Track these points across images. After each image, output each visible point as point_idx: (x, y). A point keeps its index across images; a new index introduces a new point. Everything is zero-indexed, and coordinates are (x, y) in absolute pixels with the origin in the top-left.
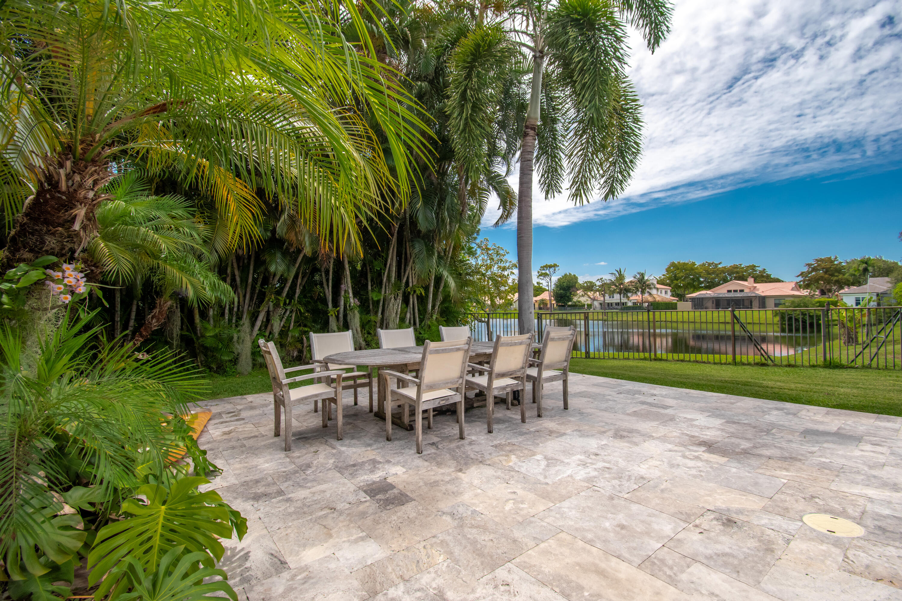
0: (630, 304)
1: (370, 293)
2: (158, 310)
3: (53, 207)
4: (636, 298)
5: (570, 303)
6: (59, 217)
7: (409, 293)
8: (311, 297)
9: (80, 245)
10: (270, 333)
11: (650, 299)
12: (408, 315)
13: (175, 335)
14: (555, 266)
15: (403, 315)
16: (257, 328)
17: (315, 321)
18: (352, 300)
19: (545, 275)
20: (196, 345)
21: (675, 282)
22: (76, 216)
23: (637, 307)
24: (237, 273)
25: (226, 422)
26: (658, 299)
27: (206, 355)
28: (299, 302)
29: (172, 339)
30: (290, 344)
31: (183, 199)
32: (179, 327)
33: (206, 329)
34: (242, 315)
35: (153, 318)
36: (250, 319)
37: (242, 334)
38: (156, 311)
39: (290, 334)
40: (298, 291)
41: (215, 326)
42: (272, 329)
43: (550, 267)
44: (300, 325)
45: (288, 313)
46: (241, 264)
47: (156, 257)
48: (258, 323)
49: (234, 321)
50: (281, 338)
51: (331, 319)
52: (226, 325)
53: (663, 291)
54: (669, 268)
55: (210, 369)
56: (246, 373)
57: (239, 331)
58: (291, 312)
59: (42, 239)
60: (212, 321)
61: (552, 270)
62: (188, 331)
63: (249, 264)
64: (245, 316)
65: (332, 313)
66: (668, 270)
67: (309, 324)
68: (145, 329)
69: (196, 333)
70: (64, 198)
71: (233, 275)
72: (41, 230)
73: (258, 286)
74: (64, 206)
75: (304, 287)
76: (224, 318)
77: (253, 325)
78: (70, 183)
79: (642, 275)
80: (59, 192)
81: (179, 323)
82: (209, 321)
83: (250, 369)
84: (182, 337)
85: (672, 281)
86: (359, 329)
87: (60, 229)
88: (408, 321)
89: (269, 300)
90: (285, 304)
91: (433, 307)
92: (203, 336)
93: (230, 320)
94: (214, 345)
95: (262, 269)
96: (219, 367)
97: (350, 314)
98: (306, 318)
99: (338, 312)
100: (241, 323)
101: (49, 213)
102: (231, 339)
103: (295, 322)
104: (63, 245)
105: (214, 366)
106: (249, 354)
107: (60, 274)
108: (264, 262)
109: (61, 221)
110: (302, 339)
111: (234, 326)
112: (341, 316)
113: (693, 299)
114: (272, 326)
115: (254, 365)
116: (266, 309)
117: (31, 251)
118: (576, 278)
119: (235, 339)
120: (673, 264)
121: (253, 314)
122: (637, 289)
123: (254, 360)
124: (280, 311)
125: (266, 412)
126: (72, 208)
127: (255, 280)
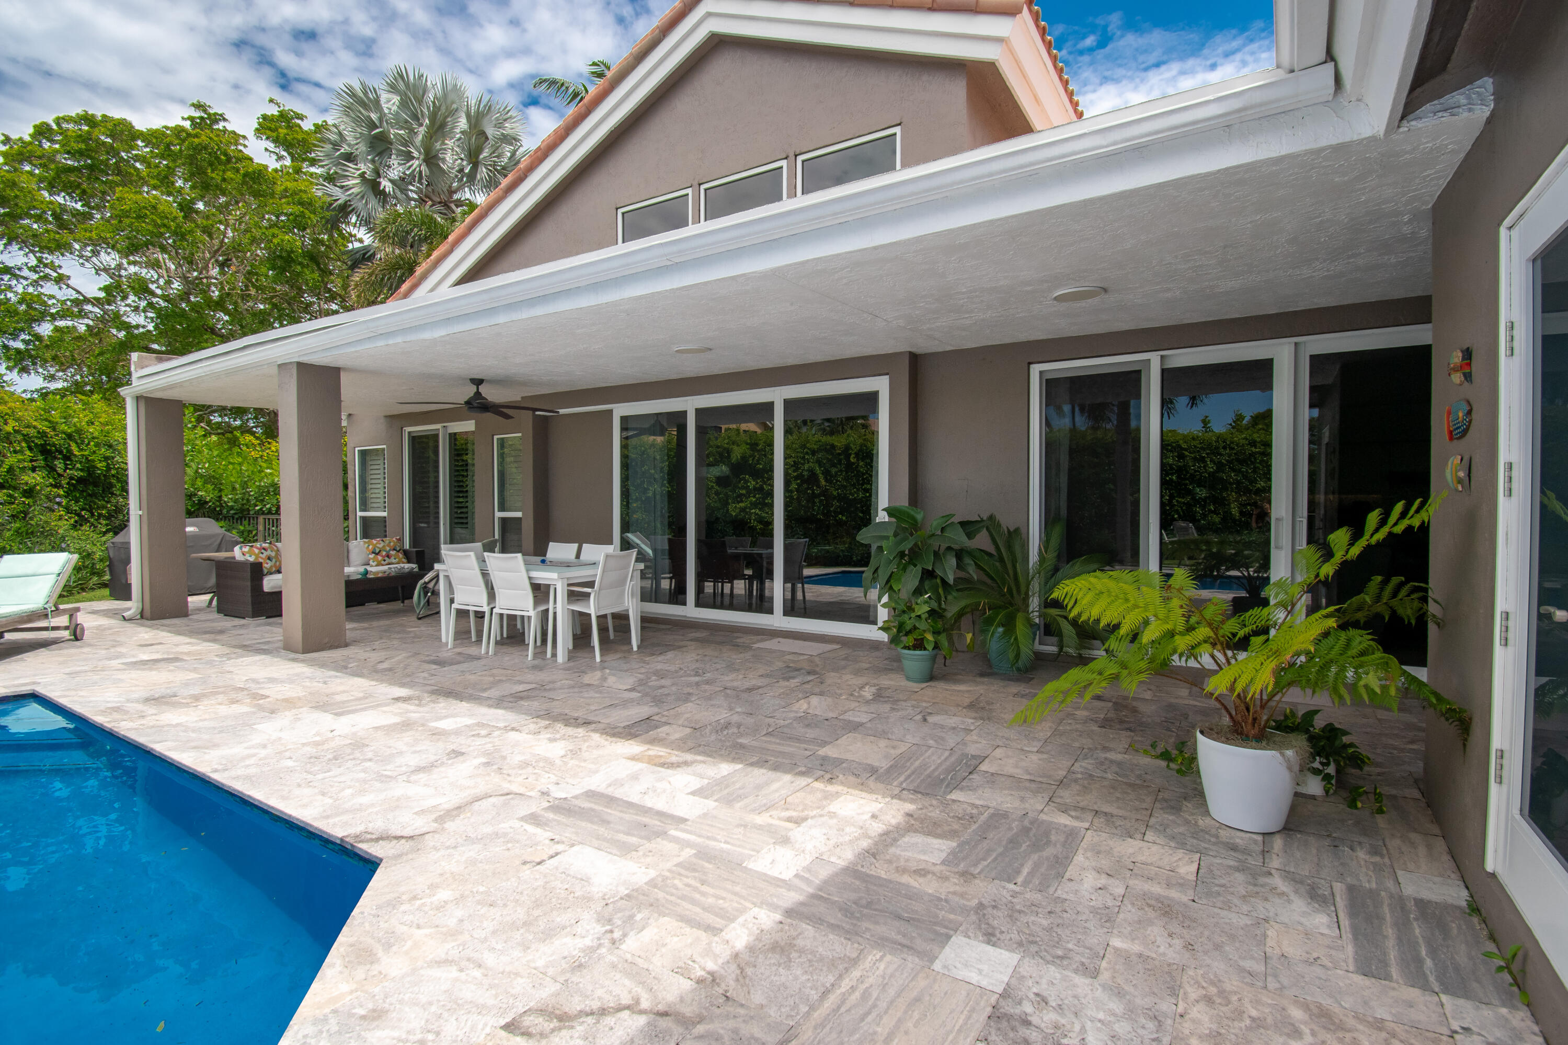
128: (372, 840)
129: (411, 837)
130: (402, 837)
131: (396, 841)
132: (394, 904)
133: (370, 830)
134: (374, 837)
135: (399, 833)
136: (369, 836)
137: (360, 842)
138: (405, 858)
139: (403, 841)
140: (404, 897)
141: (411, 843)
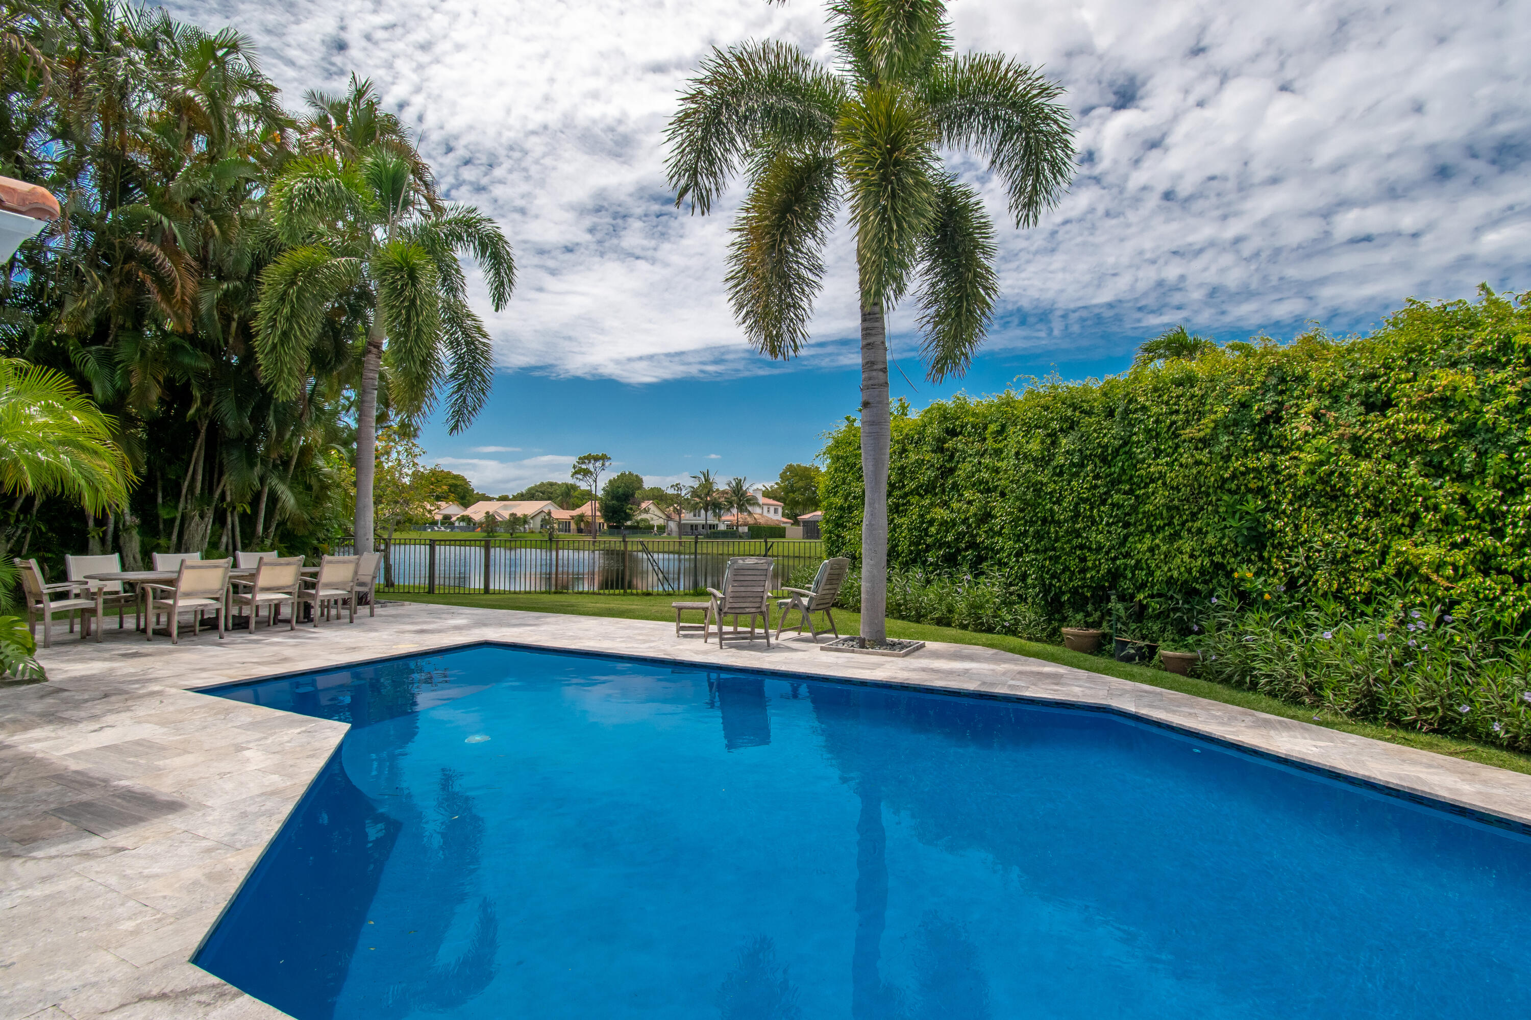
0: (722, 527)
1: (160, 507)
4: (731, 517)
5: (629, 523)
7: (225, 510)
11: (750, 521)
12: (224, 539)
14: (604, 458)
15: (214, 539)
18: (128, 518)
19: (587, 473)
21: (791, 495)
23: (731, 533)
26: (762, 521)
43: (596, 459)
45: (19, 532)
51: (91, 542)
53: (772, 509)
54: (785, 473)
61: (599, 464)
65: (93, 533)
66: (782, 476)
79: (739, 483)
85: (787, 493)
86: (139, 557)
88: (223, 547)
91: (266, 528)
97: (124, 536)
99: (105, 532)
112: (109, 537)
113: (806, 523)
118: (640, 481)
120: (790, 468)
122: (731, 504)
128: (200, 991)
129: (142, 999)
130: (156, 998)
131: (167, 991)
132: (184, 913)
133: (201, 1011)
134: (196, 997)
135: (158, 1006)
136: (203, 998)
137: (214, 986)
138: (159, 964)
139: (155, 992)
140: (172, 920)
141: (145, 989)
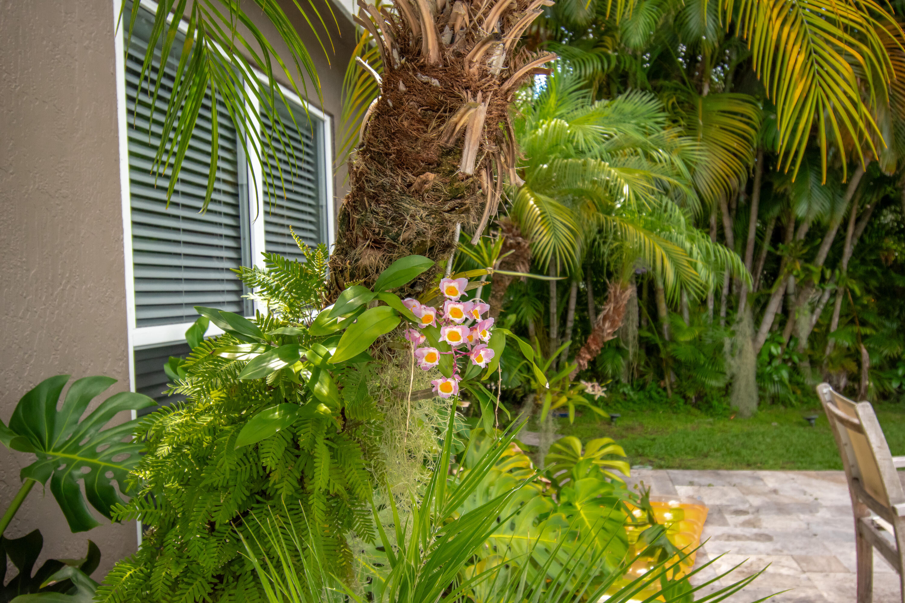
2: (612, 305)
3: (412, 117)
6: (428, 142)
8: (877, 262)
9: (480, 214)
10: (791, 338)
13: (630, 338)
16: (765, 328)
17: (884, 313)
20: (663, 355)
22: (464, 131)
24: (727, 222)
25: (737, 538)
27: (678, 375)
28: (851, 275)
29: (627, 343)
30: (831, 360)
31: (639, 95)
32: (636, 324)
33: (678, 328)
34: (738, 302)
35: (605, 319)
36: (753, 310)
37: (739, 339)
38: (609, 307)
39: (831, 341)
40: (848, 250)
41: (691, 324)
42: (794, 330)
44: (852, 322)
45: (827, 296)
46: (734, 206)
47: (609, 210)
48: (769, 319)
49: (723, 314)
50: (812, 348)
52: (710, 321)
55: (685, 398)
56: (747, 413)
57: (733, 333)
58: (834, 294)
59: (397, 209)
60: (686, 315)
62: (650, 330)
63: (749, 202)
64: (742, 305)
67: (872, 320)
68: (594, 339)
69: (660, 334)
70: (435, 82)
71: (721, 228)
72: (393, 186)
73: (766, 247)
74: (434, 107)
75: (861, 240)
76: (706, 309)
77: (757, 322)
78: (446, 38)
80: (422, 68)
81: (636, 318)
82: (681, 313)
83: (753, 405)
84: (641, 339)
87: (431, 176)
89: (790, 272)
90: (823, 280)
92: (673, 340)
93: (716, 312)
94: (691, 358)
95: (776, 211)
96: (700, 397)
98: (865, 307)
100: (736, 317)
101: (406, 135)
102: (719, 348)
103: (841, 316)
104: (443, 221)
105: (691, 395)
106: (752, 378)
107: (431, 312)
108: (783, 197)
109: (432, 154)
110: (858, 352)
111: (723, 322)
114: (795, 322)
115: (761, 398)
116: (781, 291)
117: (377, 244)
119: (727, 347)
121: (758, 301)
123: (761, 389)
124: (812, 295)
125: (815, 528)
126: (453, 110)
127: (760, 235)
